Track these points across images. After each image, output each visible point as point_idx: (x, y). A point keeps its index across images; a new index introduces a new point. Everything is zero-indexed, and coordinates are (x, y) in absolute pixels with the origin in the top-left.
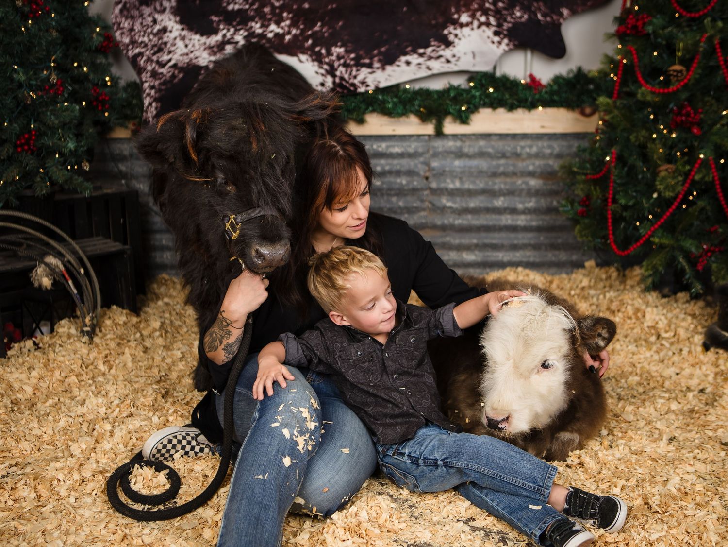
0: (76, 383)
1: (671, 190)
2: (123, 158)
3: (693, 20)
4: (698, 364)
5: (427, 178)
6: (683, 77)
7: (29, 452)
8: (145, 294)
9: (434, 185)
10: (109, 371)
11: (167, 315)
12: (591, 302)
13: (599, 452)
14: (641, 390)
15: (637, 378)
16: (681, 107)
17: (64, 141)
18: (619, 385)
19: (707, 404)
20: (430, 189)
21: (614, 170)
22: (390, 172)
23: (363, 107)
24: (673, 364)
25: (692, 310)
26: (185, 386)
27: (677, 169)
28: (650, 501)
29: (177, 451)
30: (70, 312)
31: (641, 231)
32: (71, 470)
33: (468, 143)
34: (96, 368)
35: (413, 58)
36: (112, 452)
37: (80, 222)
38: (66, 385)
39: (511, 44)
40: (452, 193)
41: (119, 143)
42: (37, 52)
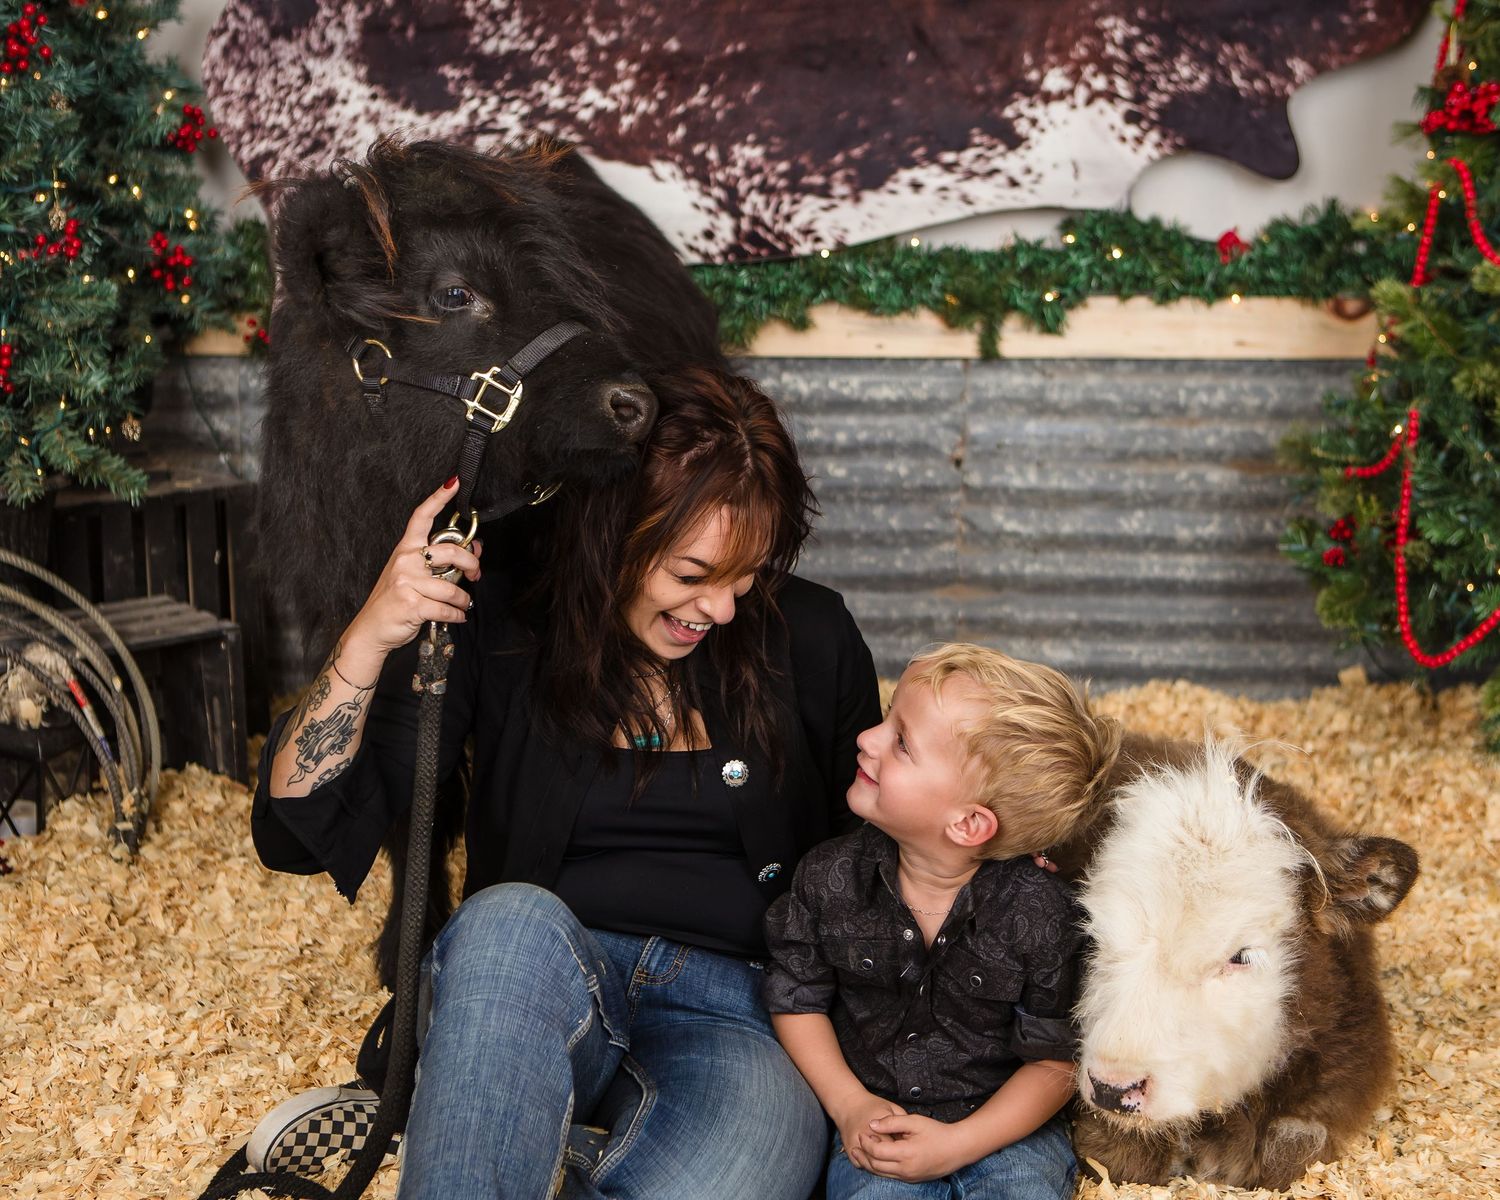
0: (95, 961)
2: (223, 403)
5: (958, 463)
9: (975, 479)
10: (176, 932)
12: (1354, 775)
13: (1370, 1168)
14: (1474, 1002)
15: (1464, 973)
17: (81, 369)
18: (1421, 989)
20: (966, 488)
21: (1412, 458)
22: (869, 447)
23: (806, 289)
29: (332, 1151)
30: (85, 776)
31: (1478, 606)
32: (74, 1192)
33: (1058, 379)
34: (145, 924)
35: (928, 175)
36: (178, 1143)
37: (116, 559)
38: (70, 965)
39: (1168, 143)
40: (1018, 500)
41: (214, 365)
42: (19, 156)
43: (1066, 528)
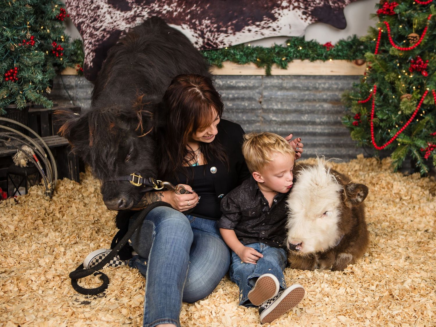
0: (42, 224)
1: (409, 109)
2: (71, 88)
3: (423, 6)
4: (424, 215)
5: (261, 102)
6: (417, 41)
7: (13, 264)
8: (84, 172)
9: (265, 107)
10: (62, 217)
12: (360, 179)
13: (363, 266)
14: (390, 230)
15: (387, 224)
16: (416, 59)
17: (35, 74)
18: (377, 228)
19: (429, 238)
20: (263, 109)
21: (375, 97)
22: (238, 98)
23: (222, 57)
24: (409, 215)
25: (421, 183)
26: (110, 227)
27: (413, 97)
28: (393, 293)
30: (38, 179)
31: (391, 135)
32: (39, 275)
33: (286, 81)
34: (54, 215)
35: (253, 28)
36: (65, 264)
37: (44, 126)
38: (36, 225)
39: (313, 20)
40: (276, 112)
41: (69, 78)
42: (18, 19)
43: (288, 119)
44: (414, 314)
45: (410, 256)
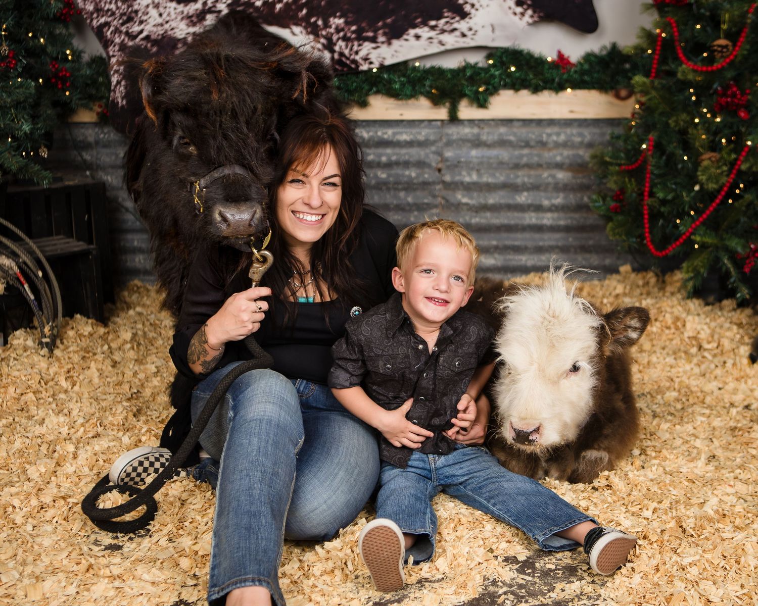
0: (33, 401)
1: (714, 181)
2: (87, 146)
4: (743, 377)
5: (439, 170)
6: (728, 53)
8: (114, 302)
9: (448, 178)
10: (72, 388)
11: (140, 326)
13: (629, 473)
14: (679, 406)
15: (675, 394)
16: (726, 87)
17: (18, 122)
18: (655, 401)
19: (752, 421)
20: (444, 182)
21: (651, 159)
22: (397, 163)
23: (366, 87)
24: (716, 377)
25: (738, 319)
26: (160, 404)
27: (722, 158)
28: (684, 523)
29: (149, 474)
30: (26, 321)
31: (681, 228)
32: (28, 496)
33: (486, 130)
34: (57, 384)
35: (423, 32)
36: (76, 475)
37: (37, 218)
38: (22, 402)
39: (536, 15)
40: (468, 188)
41: (82, 128)
43: (491, 201)
44: (723, 563)
45: (716, 454)
